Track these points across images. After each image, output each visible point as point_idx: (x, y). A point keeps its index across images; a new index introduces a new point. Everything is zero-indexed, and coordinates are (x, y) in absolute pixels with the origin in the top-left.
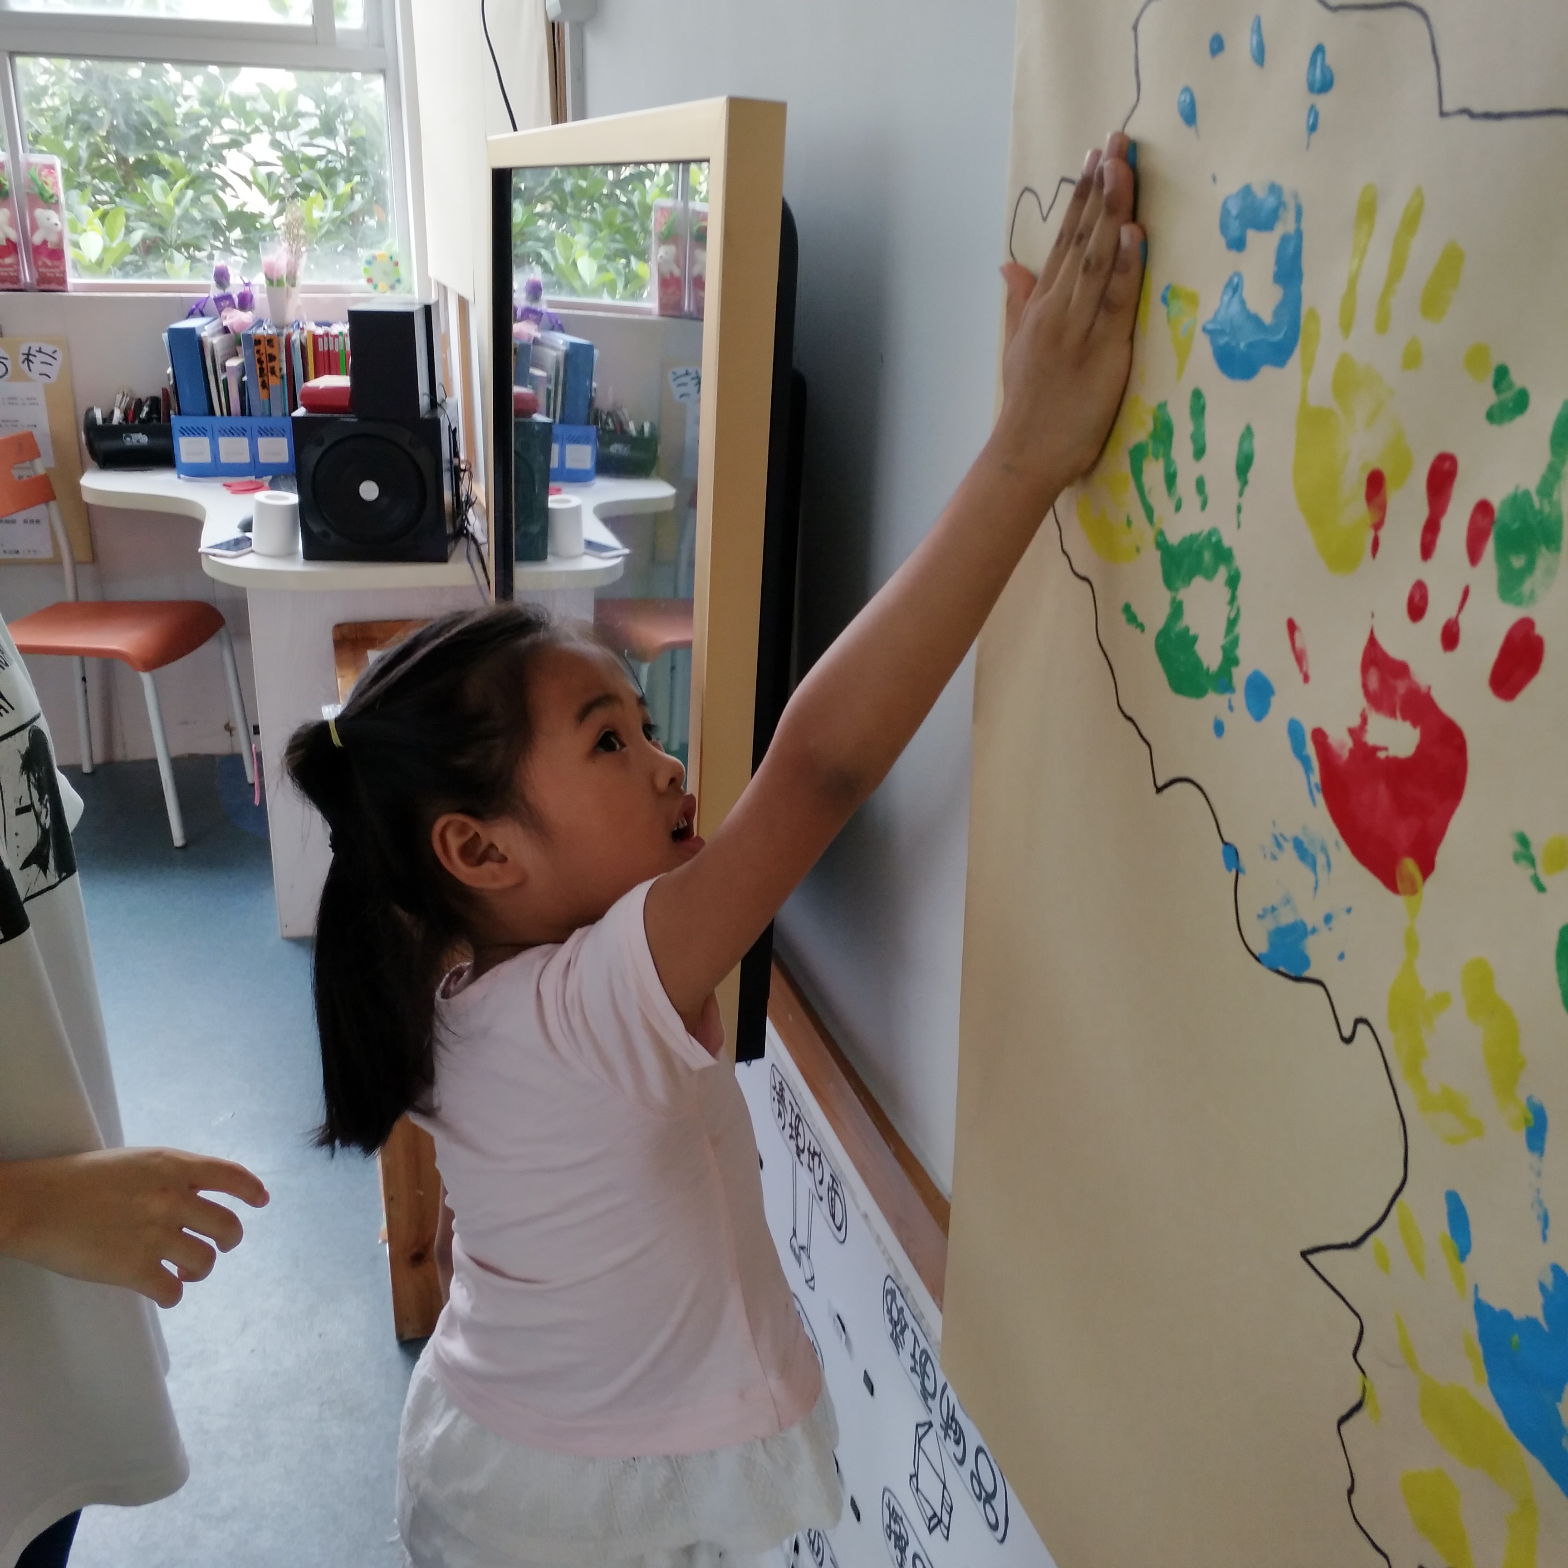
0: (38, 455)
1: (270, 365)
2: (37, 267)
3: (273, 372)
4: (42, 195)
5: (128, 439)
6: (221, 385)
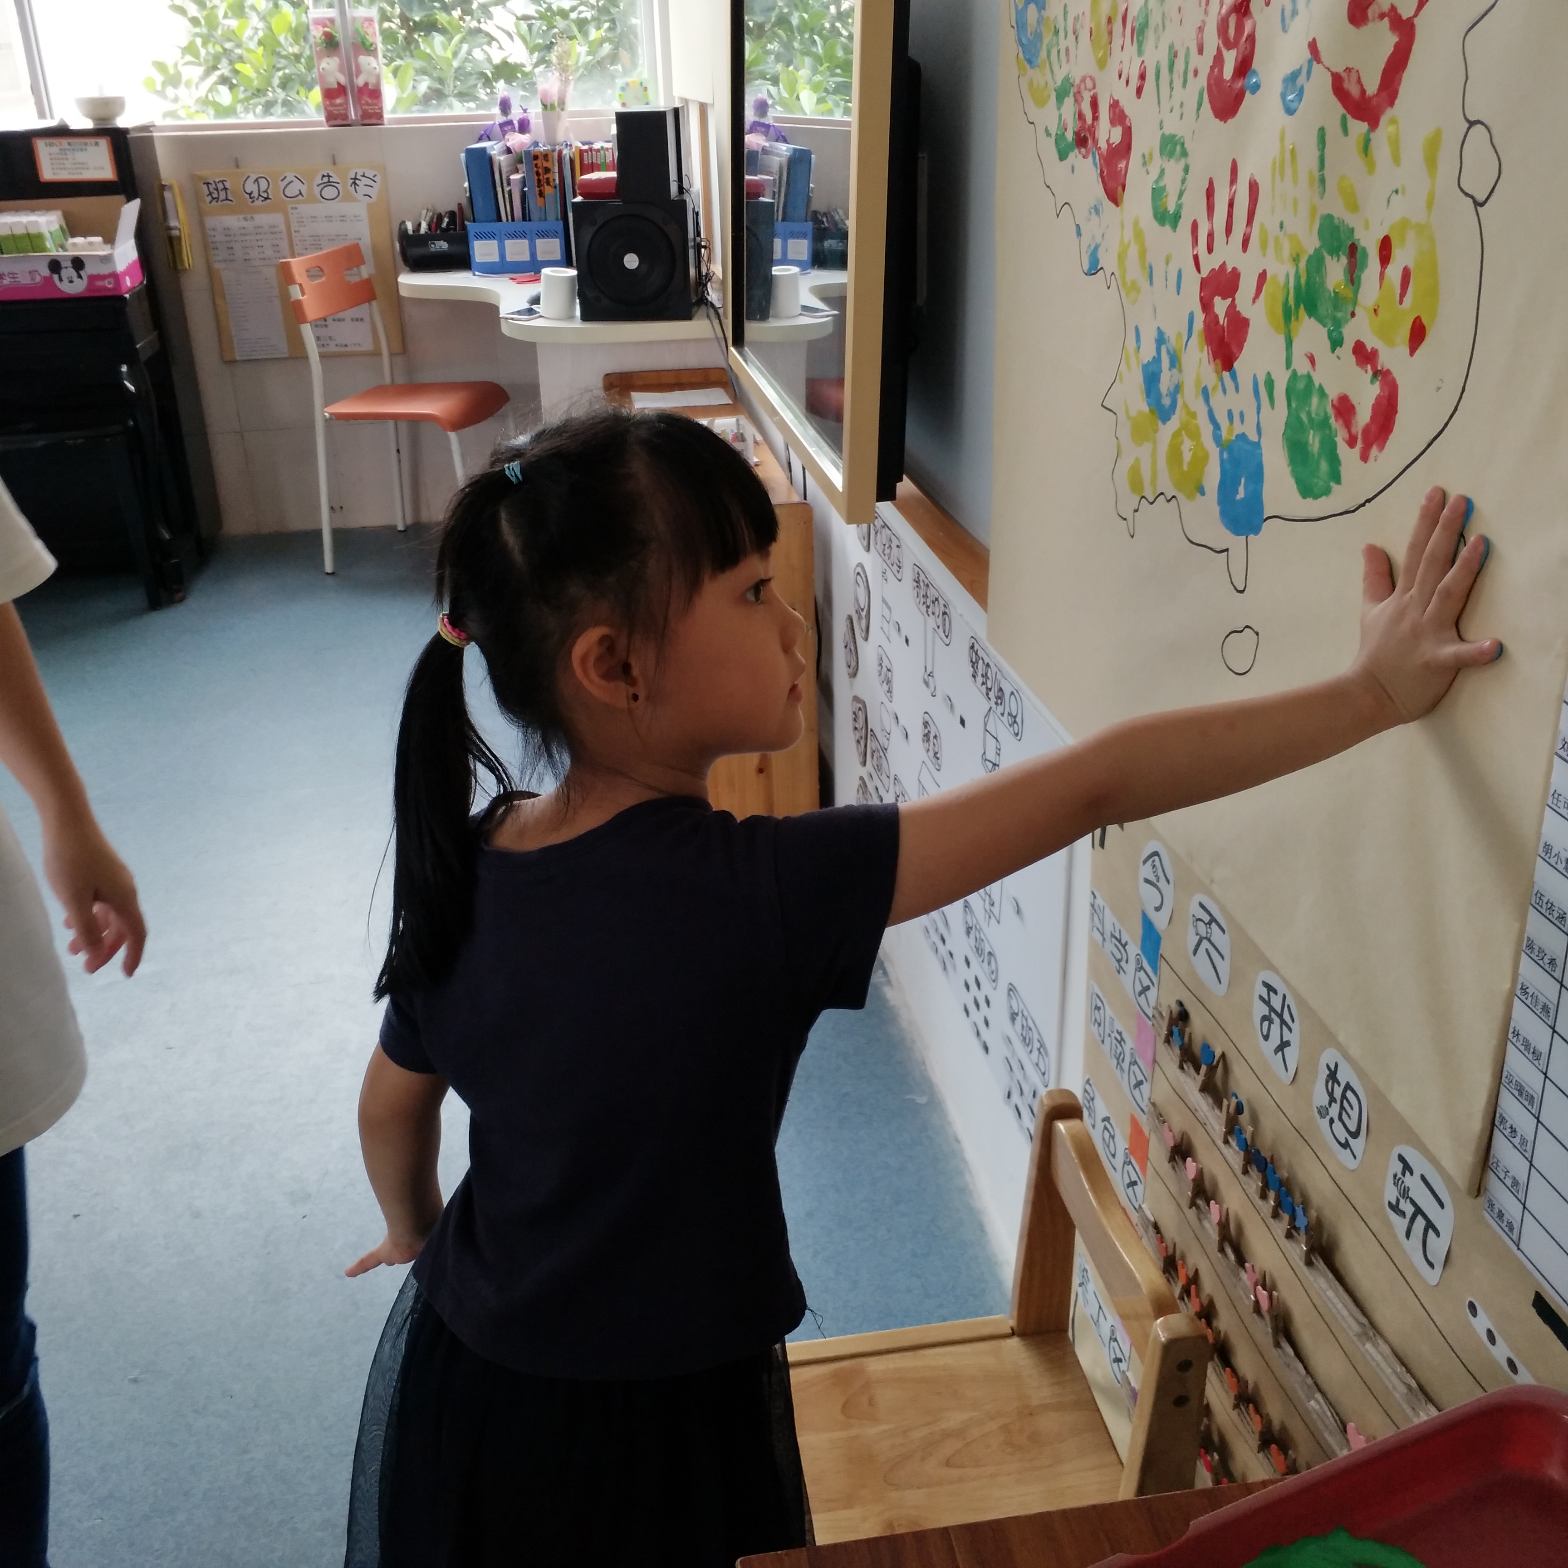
0: (363, 263)
1: (546, 176)
2: (361, 105)
3: (548, 184)
4: (364, 43)
5: (433, 246)
6: (507, 196)
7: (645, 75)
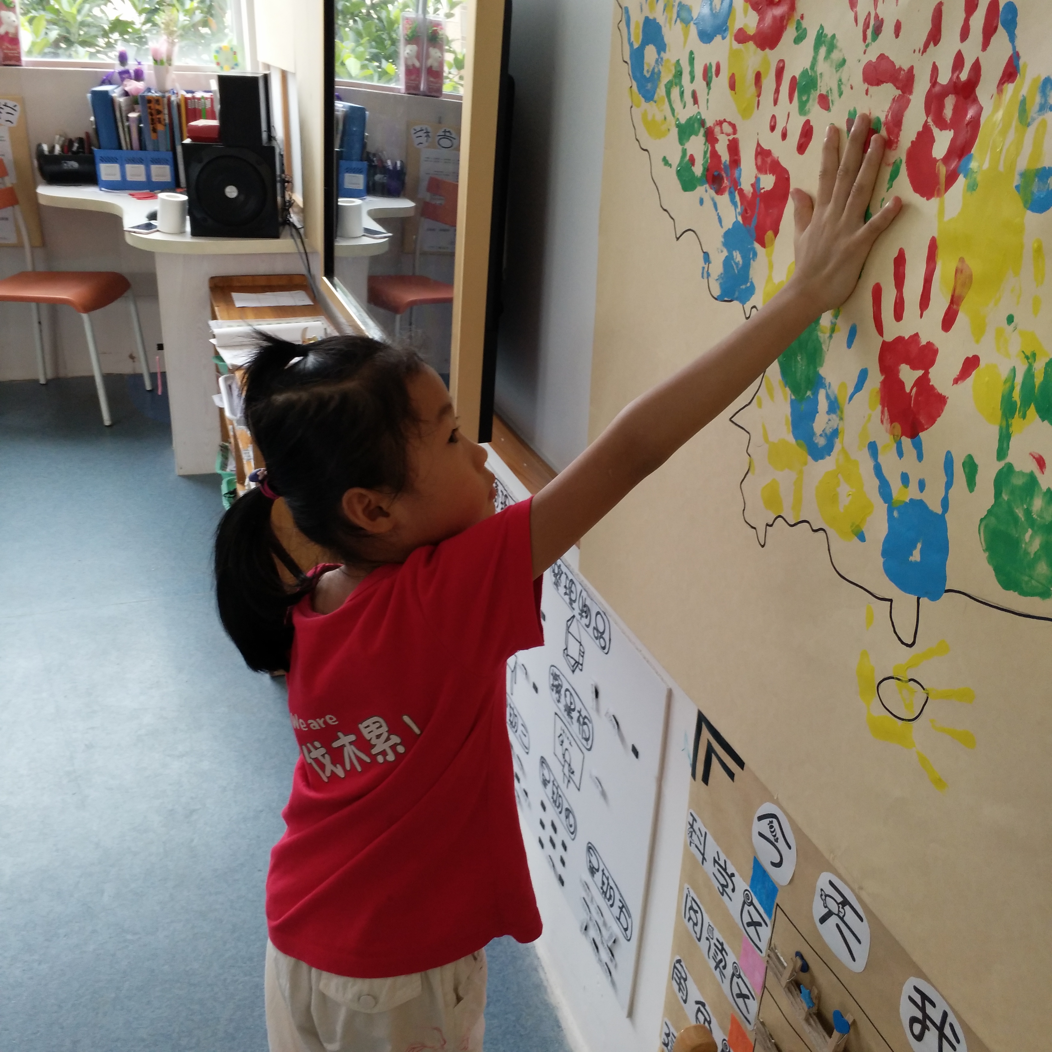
0: (7, 174)
1: (158, 116)
2: (3, 50)
5: (65, 165)
6: (126, 129)
7: (235, 43)
